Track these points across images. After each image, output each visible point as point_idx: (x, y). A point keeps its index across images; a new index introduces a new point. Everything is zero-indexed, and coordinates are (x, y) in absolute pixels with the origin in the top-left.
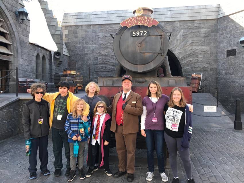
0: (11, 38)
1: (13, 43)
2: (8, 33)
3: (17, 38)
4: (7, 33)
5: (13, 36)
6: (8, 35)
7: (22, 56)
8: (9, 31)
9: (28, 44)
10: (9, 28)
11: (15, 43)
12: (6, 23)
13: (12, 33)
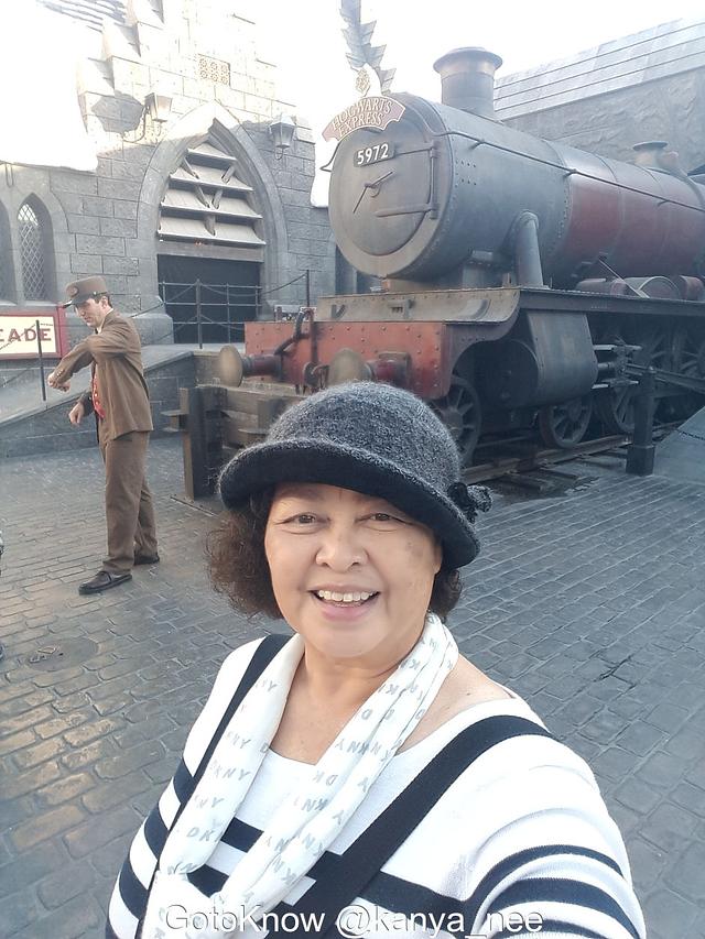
0: (260, 201)
1: (264, 214)
2: (251, 189)
3: (274, 200)
4: (247, 192)
5: (264, 195)
6: (252, 197)
7: (289, 245)
8: (253, 184)
9: (307, 211)
10: (252, 177)
11: (270, 216)
12: (243, 163)
13: (260, 189)
